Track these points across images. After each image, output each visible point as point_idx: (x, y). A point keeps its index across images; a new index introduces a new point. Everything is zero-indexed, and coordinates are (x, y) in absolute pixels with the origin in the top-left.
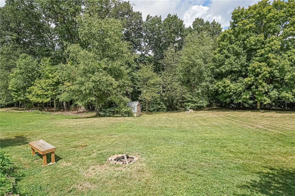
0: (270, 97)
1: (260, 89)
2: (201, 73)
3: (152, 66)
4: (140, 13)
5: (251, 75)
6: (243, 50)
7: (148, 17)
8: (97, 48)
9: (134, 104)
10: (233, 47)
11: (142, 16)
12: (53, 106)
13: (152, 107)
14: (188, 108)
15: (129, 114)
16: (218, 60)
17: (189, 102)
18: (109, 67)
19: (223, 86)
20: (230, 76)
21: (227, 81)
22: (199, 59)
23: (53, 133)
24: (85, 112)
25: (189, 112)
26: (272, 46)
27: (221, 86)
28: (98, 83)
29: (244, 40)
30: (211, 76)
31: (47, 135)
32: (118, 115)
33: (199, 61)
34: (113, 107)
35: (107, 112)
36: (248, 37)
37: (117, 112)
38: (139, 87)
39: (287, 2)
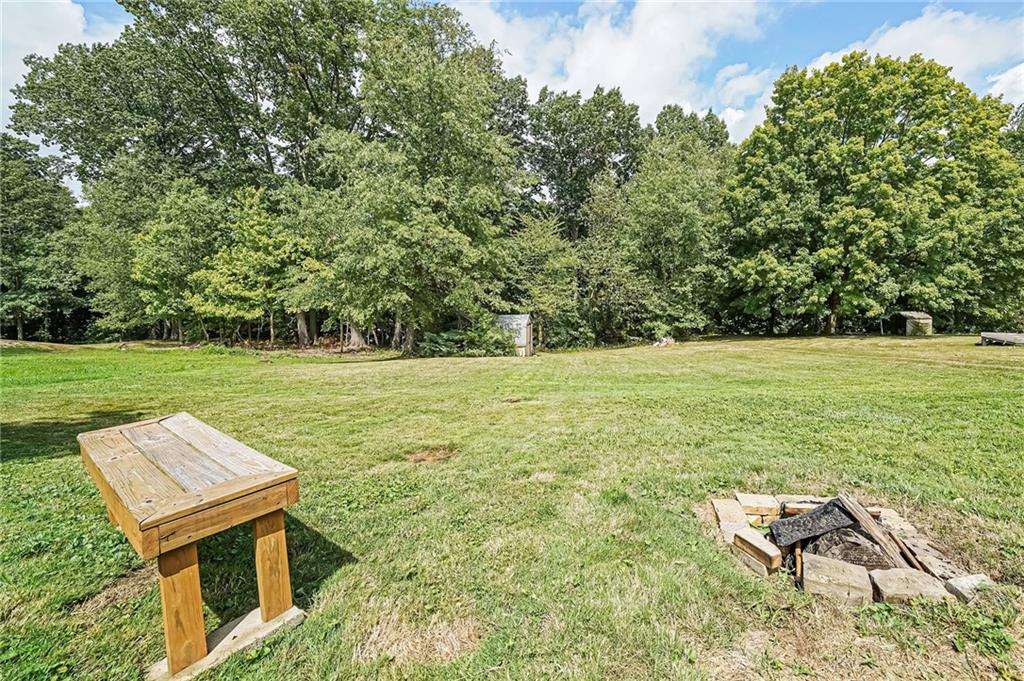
0: (880, 299)
1: (859, 276)
2: (692, 239)
3: (554, 221)
4: (523, 79)
5: (833, 241)
6: (808, 179)
7: (544, 93)
8: (414, 142)
9: (519, 321)
10: (781, 171)
11: (527, 90)
12: (266, 336)
13: (557, 334)
14: (659, 334)
15: (505, 348)
16: (741, 203)
17: (656, 317)
18: (449, 205)
19: (757, 273)
20: (776, 245)
21: (769, 258)
22: (689, 201)
23: (268, 400)
24: (363, 349)
25: (663, 344)
26: (891, 165)
27: (753, 272)
28: (417, 249)
29: (810, 153)
30: (721, 247)
31: (241, 405)
32: (475, 351)
33: (690, 208)
34: (455, 328)
35: (440, 341)
36: (819, 144)
37: (472, 343)
38: (521, 277)
39: (907, 61)
